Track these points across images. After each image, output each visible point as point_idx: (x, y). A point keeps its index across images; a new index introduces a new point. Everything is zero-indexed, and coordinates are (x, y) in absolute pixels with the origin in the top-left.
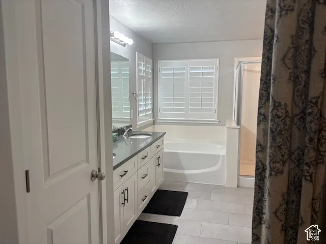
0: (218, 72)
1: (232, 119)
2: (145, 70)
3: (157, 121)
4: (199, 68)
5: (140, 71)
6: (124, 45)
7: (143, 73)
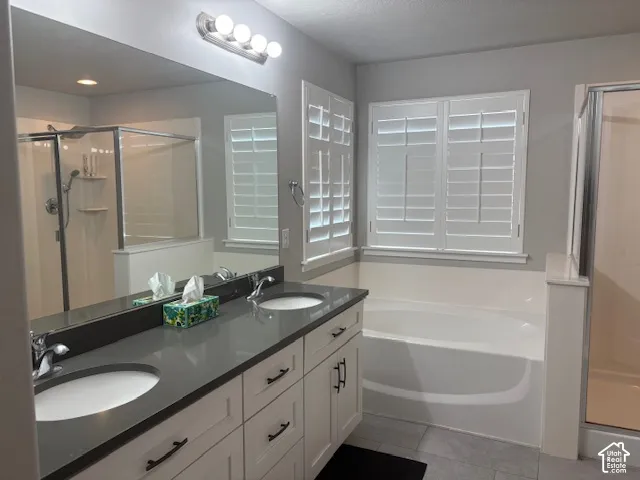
0: (524, 128)
1: (565, 253)
2: (332, 126)
3: (365, 253)
4: (473, 119)
5: (314, 128)
6: (262, 59)
7: (324, 135)
